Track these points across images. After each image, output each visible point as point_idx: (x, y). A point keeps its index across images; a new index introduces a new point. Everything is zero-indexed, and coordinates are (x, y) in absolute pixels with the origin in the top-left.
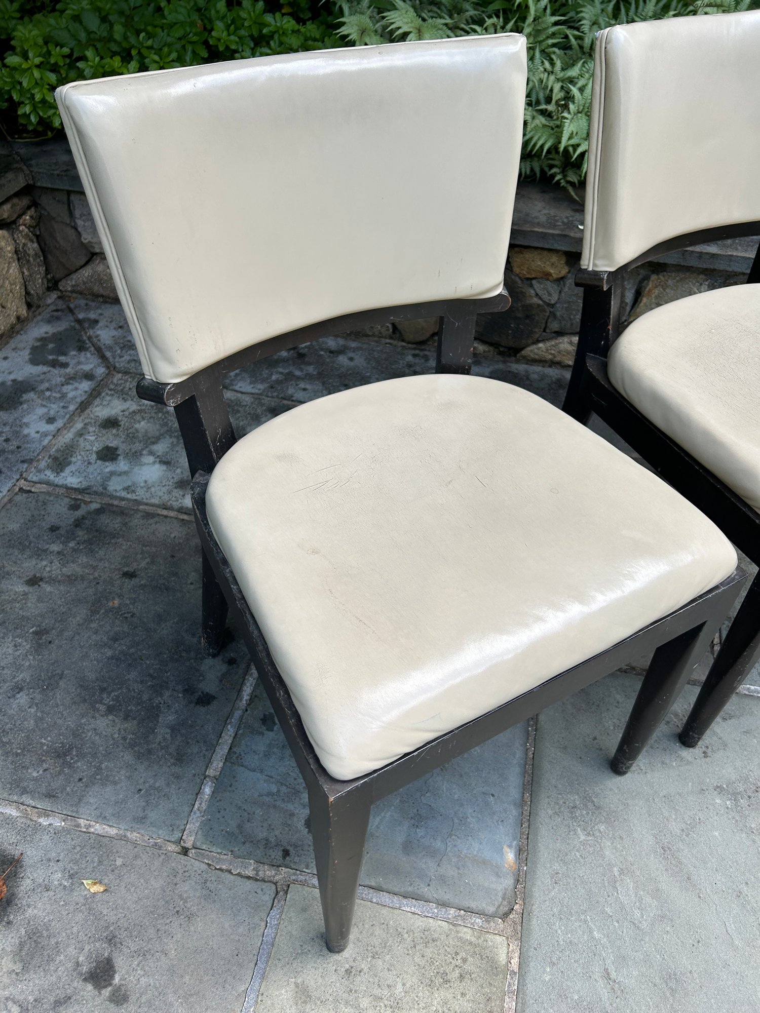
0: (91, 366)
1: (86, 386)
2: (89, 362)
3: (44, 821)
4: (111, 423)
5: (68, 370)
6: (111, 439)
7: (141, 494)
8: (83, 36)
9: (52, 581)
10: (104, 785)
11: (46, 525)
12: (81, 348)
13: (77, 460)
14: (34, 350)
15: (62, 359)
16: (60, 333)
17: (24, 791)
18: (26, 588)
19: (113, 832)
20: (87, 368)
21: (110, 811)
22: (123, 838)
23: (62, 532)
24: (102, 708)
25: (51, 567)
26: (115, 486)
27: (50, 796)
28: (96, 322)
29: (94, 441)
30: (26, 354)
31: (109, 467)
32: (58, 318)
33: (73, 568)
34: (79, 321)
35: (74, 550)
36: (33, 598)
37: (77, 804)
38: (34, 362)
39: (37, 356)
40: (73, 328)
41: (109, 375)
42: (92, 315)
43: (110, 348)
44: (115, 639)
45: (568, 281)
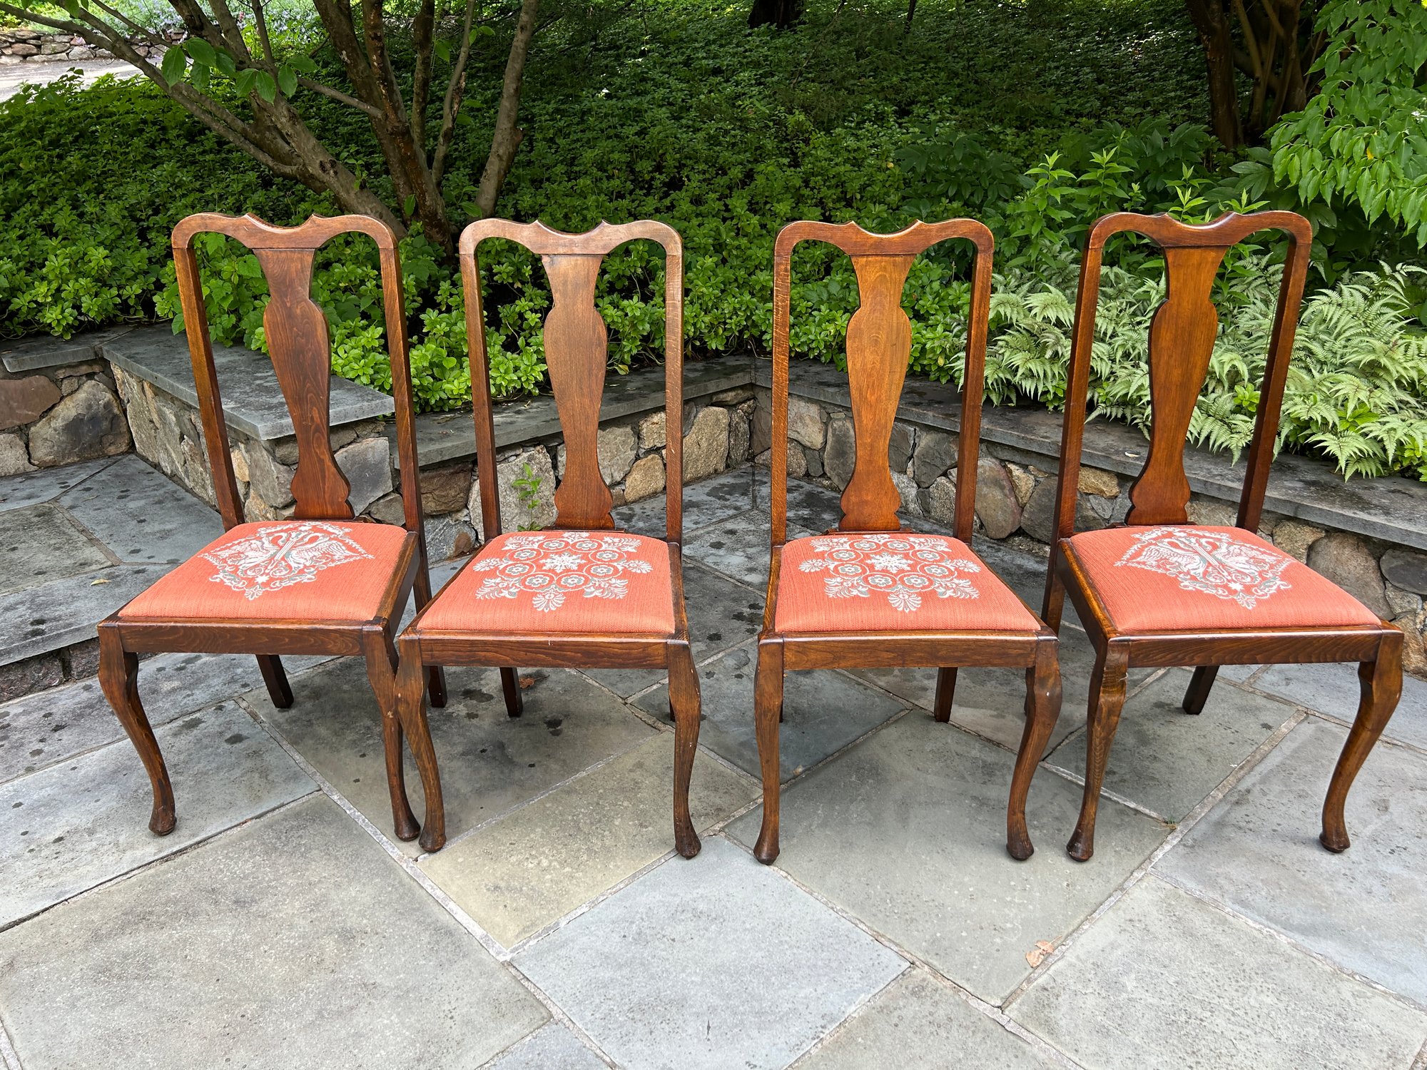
0: (743, 504)
1: (731, 512)
2: (744, 502)
4: (732, 532)
5: (727, 503)
6: (724, 539)
7: (721, 567)
8: (825, 296)
12: (744, 494)
13: (696, 544)
14: (714, 488)
15: (728, 496)
16: (737, 484)
19: (596, 684)
20: (738, 504)
21: (601, 677)
22: (599, 688)
26: (709, 561)
28: (765, 483)
29: (714, 538)
30: (707, 490)
31: (714, 551)
32: (742, 476)
34: (754, 481)
38: (708, 494)
39: (713, 493)
40: (747, 483)
41: (752, 510)
42: (765, 480)
43: (763, 498)
45: (1119, 500)
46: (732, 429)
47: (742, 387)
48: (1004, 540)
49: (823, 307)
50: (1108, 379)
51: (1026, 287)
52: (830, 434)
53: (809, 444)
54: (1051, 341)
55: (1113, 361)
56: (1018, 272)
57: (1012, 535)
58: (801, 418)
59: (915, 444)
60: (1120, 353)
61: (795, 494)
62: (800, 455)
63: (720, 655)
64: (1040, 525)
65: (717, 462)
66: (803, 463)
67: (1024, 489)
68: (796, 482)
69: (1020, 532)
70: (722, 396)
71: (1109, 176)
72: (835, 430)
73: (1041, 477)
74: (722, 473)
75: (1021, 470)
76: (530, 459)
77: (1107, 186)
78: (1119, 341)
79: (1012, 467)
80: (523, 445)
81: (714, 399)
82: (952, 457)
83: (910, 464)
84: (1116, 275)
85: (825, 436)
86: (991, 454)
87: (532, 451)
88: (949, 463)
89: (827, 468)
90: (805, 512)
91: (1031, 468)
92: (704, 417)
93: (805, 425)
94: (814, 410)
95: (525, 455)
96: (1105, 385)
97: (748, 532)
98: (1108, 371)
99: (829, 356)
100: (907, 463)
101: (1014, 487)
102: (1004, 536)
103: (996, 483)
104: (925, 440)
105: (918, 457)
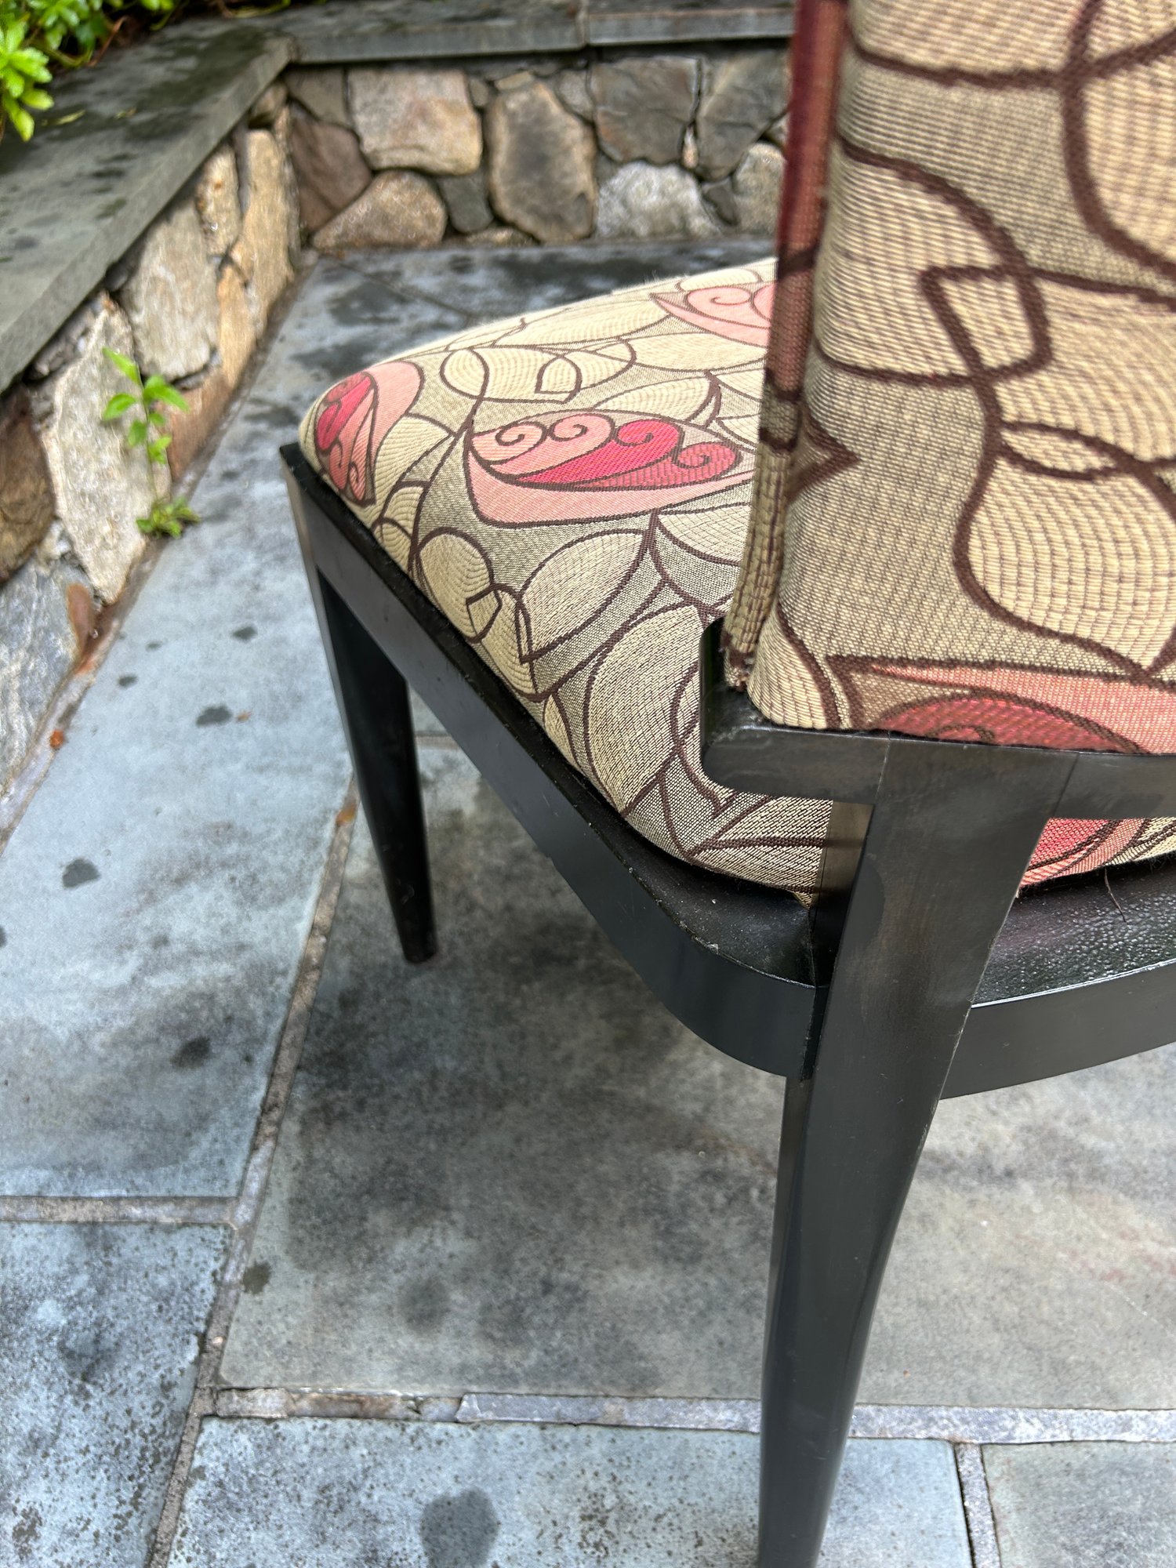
5: (404, 324)
15: (384, 315)
16: (357, 290)
28: (399, 272)
30: (327, 318)
32: (339, 277)
34: (373, 276)
40: (371, 284)
42: (387, 267)
52: (498, 128)
53: (448, 167)
58: (423, 113)
59: (699, 93)
62: (427, 197)
66: (438, 211)
68: (447, 253)
72: (512, 116)
74: (303, 281)
83: (689, 139)
85: (487, 136)
87: (102, 312)
89: (505, 206)
93: (435, 126)
94: (450, 84)
100: (681, 139)
104: (727, 77)
105: (708, 119)
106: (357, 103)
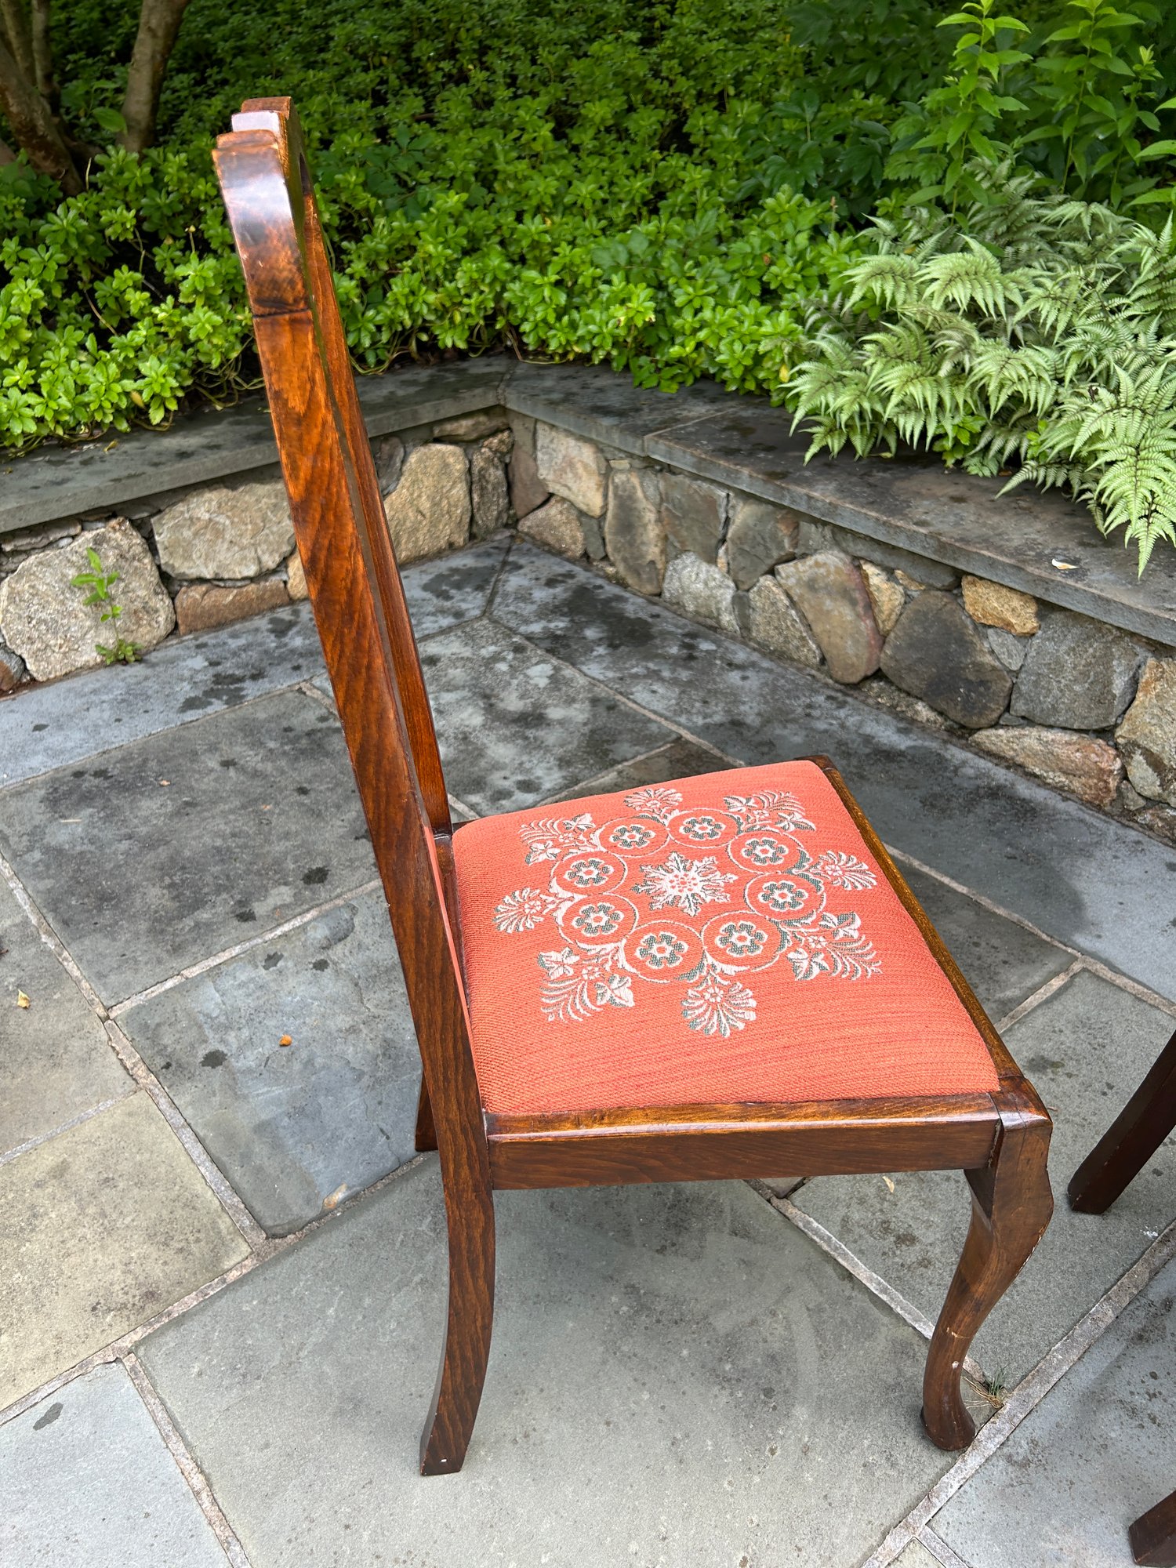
0: (470, 606)
1: (446, 621)
2: (473, 604)
3: (44, 938)
5: (448, 604)
9: (243, 770)
10: (106, 936)
11: (285, 724)
12: (480, 588)
14: (440, 578)
15: (453, 592)
16: (476, 569)
17: (55, 910)
18: (217, 766)
19: (76, 973)
20: (464, 606)
21: (90, 957)
22: (77, 982)
23: (291, 735)
24: (167, 880)
25: (252, 758)
27: (66, 923)
28: (521, 567)
30: (426, 579)
32: (489, 555)
33: (269, 767)
34: (504, 564)
35: (285, 753)
36: (213, 776)
37: (73, 939)
38: (425, 588)
39: (436, 583)
40: (493, 567)
41: (478, 618)
42: (522, 561)
43: (506, 595)
44: (234, 835)
45: (1036, 641)
46: (472, 478)
47: (487, 411)
48: (856, 686)
49: (615, 279)
50: (1048, 414)
51: (931, 242)
52: (611, 494)
53: (584, 508)
54: (953, 344)
55: (1061, 381)
56: (924, 213)
57: (866, 678)
58: (571, 465)
59: (727, 519)
60: (1073, 367)
61: (558, 590)
62: (575, 524)
63: (309, 916)
64: (909, 669)
65: (449, 531)
66: (579, 535)
67: (886, 608)
68: (568, 567)
69: (878, 675)
70: (449, 427)
71: (1099, 33)
72: (616, 487)
73: (915, 590)
74: (461, 549)
75: (884, 576)
76: (99, 541)
77: (1094, 53)
78: (1074, 344)
79: (869, 569)
80: (83, 519)
81: (437, 432)
82: (780, 546)
83: (721, 551)
84: (1094, 218)
85: (605, 496)
86: (837, 544)
87: (101, 529)
88: (775, 554)
89: (609, 549)
90: (560, 624)
91: (899, 573)
92: (420, 461)
93: (577, 476)
94: (586, 454)
95: (89, 535)
96: (1040, 427)
97: (456, 660)
98: (1049, 400)
99: (623, 361)
100: (717, 548)
101: (870, 604)
102: (854, 679)
103: (845, 594)
104: (743, 515)
105: (732, 541)
106: (539, 444)
